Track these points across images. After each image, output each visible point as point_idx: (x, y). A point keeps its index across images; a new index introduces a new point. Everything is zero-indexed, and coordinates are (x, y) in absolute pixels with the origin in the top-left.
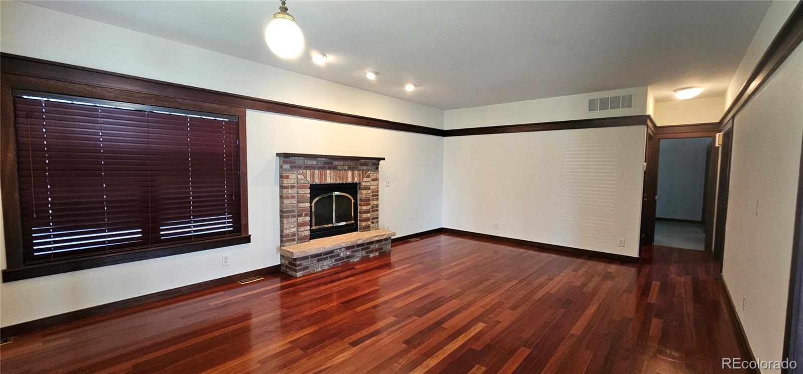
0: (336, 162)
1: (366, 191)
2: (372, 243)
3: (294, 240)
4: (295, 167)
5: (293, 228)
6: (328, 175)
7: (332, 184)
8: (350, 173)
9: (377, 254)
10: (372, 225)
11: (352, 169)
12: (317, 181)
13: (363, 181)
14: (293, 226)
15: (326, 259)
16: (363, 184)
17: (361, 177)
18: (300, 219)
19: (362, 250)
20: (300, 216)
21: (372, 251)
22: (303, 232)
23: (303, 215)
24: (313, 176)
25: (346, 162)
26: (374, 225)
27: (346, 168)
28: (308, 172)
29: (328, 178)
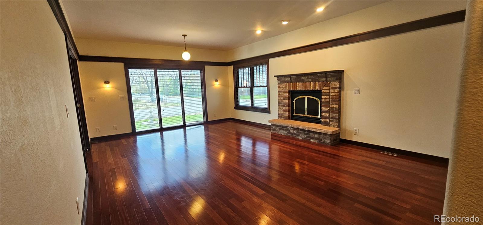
0: (302, 77)
1: (325, 96)
2: (313, 132)
3: (282, 117)
4: (282, 82)
5: (281, 111)
6: (298, 85)
7: (300, 91)
8: (312, 84)
9: (316, 142)
10: (331, 123)
11: (314, 81)
12: (291, 89)
13: (323, 89)
14: (281, 110)
15: (283, 130)
16: (323, 91)
17: (321, 86)
18: (284, 108)
19: (305, 134)
20: (284, 106)
21: (313, 138)
22: (285, 115)
23: (285, 106)
24: (289, 86)
25: (309, 77)
26: (333, 123)
27: (310, 80)
28: (287, 84)
29: (298, 87)
